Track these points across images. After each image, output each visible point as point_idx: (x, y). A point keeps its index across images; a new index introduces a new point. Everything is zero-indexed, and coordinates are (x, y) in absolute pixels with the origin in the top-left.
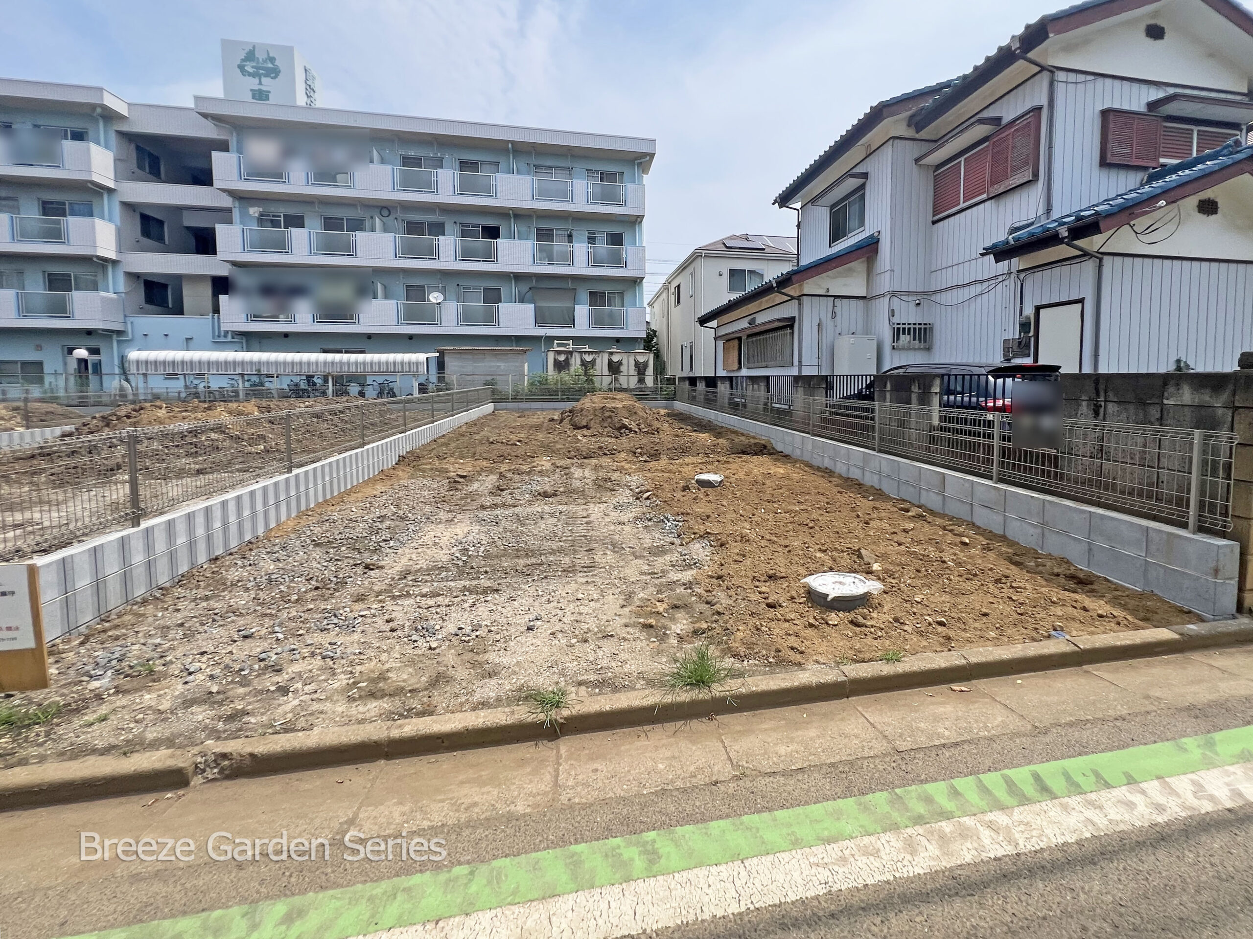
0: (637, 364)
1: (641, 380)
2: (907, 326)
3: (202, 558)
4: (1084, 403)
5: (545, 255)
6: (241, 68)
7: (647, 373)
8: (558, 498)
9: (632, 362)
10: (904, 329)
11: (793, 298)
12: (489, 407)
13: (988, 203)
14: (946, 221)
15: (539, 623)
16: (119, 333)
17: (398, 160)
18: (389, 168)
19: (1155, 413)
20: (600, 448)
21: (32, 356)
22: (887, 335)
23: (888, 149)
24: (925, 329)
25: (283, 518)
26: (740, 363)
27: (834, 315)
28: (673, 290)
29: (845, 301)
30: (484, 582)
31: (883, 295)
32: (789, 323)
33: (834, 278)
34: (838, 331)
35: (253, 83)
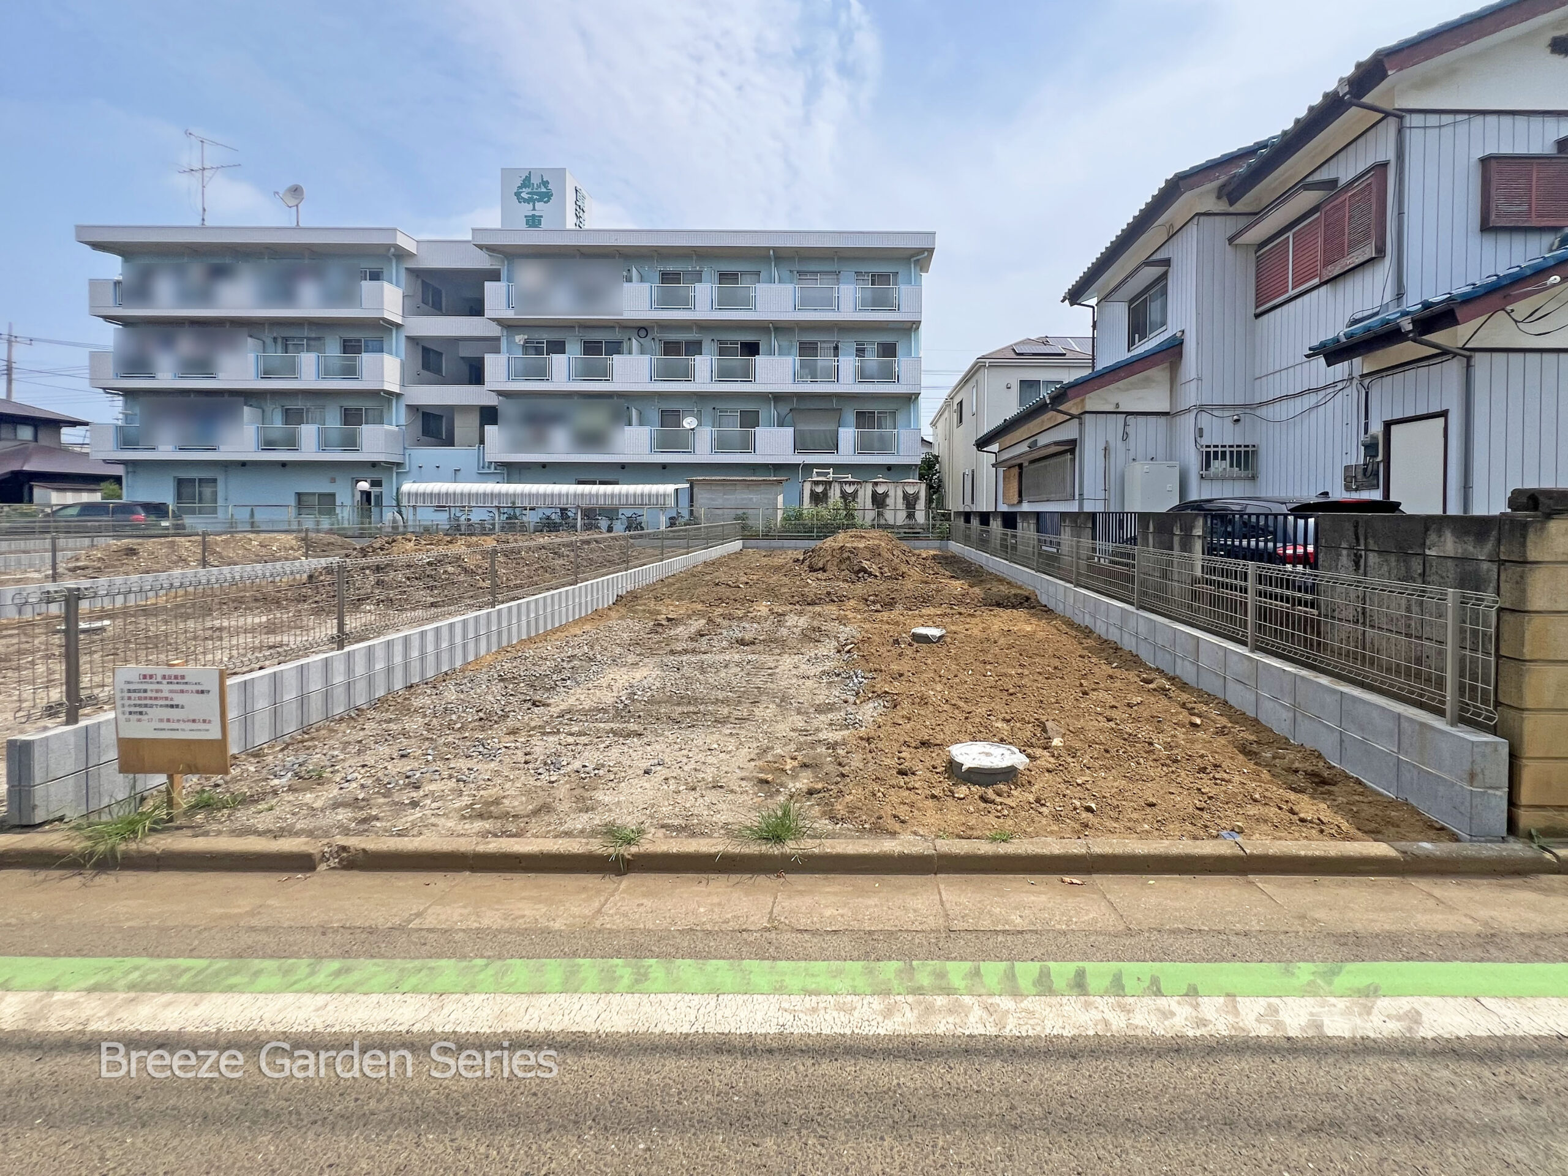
0: (906, 496)
1: (911, 516)
2: (1220, 449)
3: (398, 685)
4: (1344, 552)
5: (807, 371)
6: (518, 194)
7: (917, 507)
8: (754, 647)
9: (900, 494)
10: (1216, 453)
11: (1073, 417)
12: (737, 545)
13: (1323, 289)
14: (1272, 314)
15: (659, 768)
16: (399, 465)
17: (657, 277)
18: (647, 285)
19: (1417, 566)
20: (829, 593)
21: (325, 488)
22: (1193, 461)
23: (1193, 228)
24: (1246, 452)
25: (483, 652)
26: (1020, 495)
27: (1125, 436)
28: (955, 407)
29: (1141, 419)
30: (633, 726)
31: (1189, 410)
32: (1071, 447)
33: (1128, 390)
34: (1132, 455)
35: (527, 209)
